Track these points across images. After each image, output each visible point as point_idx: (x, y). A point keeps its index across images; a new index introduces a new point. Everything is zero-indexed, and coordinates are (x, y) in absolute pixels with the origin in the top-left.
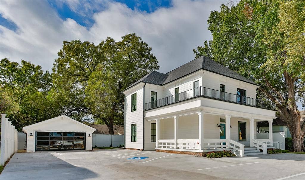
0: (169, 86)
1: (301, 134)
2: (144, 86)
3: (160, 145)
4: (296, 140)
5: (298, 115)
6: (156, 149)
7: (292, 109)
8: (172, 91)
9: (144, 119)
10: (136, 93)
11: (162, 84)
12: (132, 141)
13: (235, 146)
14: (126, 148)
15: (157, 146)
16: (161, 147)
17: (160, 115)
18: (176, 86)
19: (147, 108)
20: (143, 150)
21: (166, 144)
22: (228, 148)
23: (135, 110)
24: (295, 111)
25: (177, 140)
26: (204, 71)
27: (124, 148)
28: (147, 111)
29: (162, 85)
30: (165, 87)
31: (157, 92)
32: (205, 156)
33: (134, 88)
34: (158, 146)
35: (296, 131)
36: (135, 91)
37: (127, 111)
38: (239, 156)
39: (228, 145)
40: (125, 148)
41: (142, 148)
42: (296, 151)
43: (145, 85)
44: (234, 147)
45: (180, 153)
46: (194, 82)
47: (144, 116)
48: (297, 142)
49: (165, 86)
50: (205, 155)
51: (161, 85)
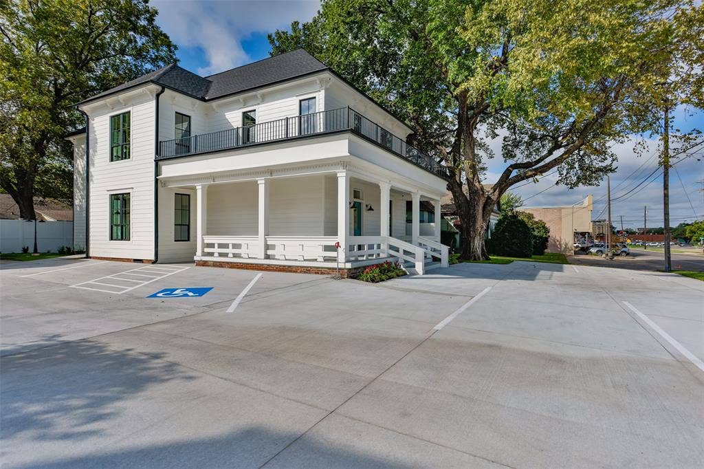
0: (225, 104)
1: (482, 228)
2: (158, 96)
3: (207, 250)
4: (474, 238)
5: (481, 193)
6: (196, 258)
7: (472, 180)
8: (234, 118)
9: (157, 181)
10: (129, 112)
11: (207, 98)
12: (115, 237)
13: (401, 251)
14: (90, 258)
15: (199, 252)
16: (211, 254)
17: (213, 173)
18: (245, 105)
19: (166, 152)
20: (154, 262)
21: (228, 248)
22: (386, 256)
23: (125, 155)
24: (477, 184)
25: (265, 239)
26: (331, 77)
27: (84, 256)
28: (165, 162)
29: (205, 101)
30: (214, 107)
31: (189, 117)
32: (355, 278)
33: (121, 96)
34: (203, 252)
35: (475, 222)
36: (126, 105)
37: (96, 157)
38: (415, 274)
39: (386, 249)
40: (88, 257)
41: (152, 258)
42: (475, 259)
43: (162, 91)
44: (400, 255)
45: (275, 271)
46: (301, 101)
47: (157, 173)
48: (476, 242)
49: (214, 104)
50: (355, 274)
51: (203, 99)
